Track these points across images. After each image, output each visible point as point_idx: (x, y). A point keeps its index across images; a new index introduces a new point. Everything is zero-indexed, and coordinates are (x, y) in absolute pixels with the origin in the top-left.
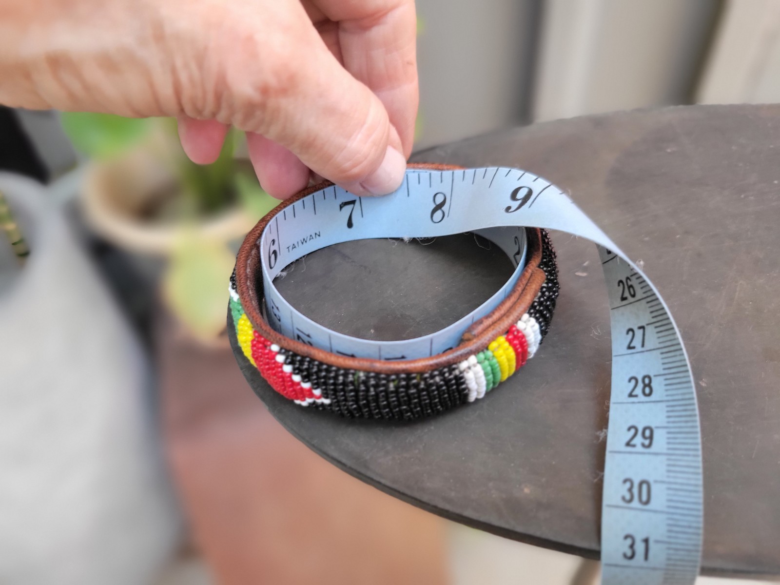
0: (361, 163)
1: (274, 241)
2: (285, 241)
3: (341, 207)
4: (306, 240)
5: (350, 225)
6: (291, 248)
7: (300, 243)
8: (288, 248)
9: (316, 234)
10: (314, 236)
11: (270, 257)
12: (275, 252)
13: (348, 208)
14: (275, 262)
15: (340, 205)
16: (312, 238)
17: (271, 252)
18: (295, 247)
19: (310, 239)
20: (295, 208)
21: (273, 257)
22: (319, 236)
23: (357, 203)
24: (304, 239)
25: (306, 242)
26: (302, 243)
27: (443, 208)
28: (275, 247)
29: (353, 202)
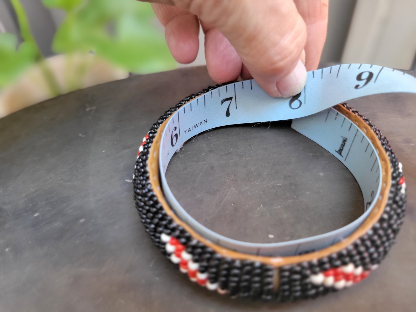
0: (286, 57)
1: (176, 128)
2: (183, 127)
3: (222, 102)
4: (197, 125)
5: (228, 114)
6: (187, 131)
7: (194, 127)
8: (186, 131)
9: (204, 121)
10: (203, 122)
11: (172, 139)
12: (176, 135)
13: (227, 103)
14: (176, 141)
15: (222, 101)
16: (202, 124)
17: (174, 135)
18: (190, 130)
19: (200, 124)
20: (192, 105)
21: (174, 139)
22: (207, 122)
23: (233, 99)
24: (196, 125)
25: (197, 126)
26: (195, 127)
27: (300, 98)
28: (177, 132)
29: (231, 99)
